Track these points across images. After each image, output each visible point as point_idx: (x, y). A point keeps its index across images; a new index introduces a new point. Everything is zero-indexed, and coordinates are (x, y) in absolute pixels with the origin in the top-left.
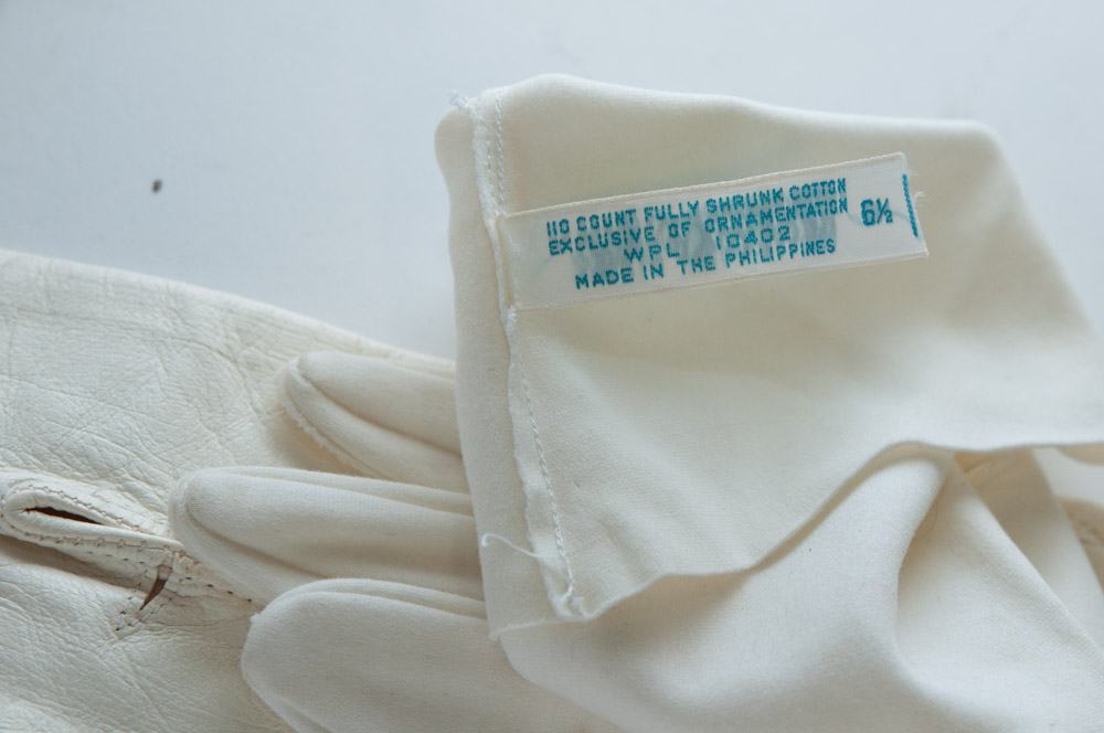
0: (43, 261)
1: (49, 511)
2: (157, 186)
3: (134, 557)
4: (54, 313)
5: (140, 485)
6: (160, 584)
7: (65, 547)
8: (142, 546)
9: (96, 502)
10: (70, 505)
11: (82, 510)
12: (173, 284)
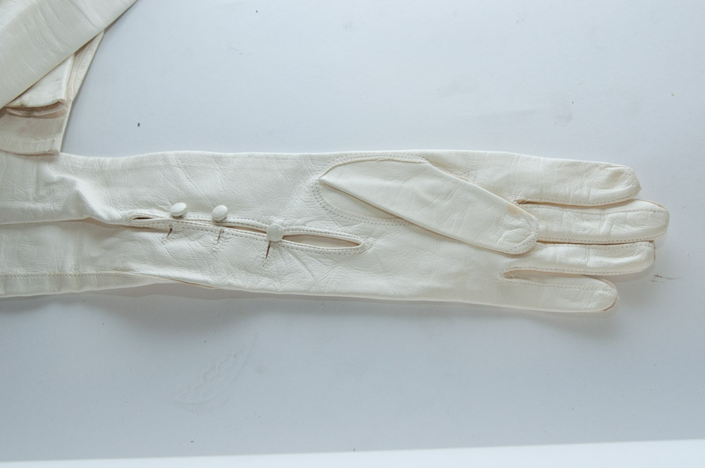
0: (133, 157)
1: (139, 218)
2: (139, 125)
3: (163, 225)
4: (136, 169)
5: (162, 206)
6: (171, 230)
7: (146, 226)
8: (164, 222)
9: (150, 213)
10: (143, 216)
11: (147, 216)
12: (162, 153)
